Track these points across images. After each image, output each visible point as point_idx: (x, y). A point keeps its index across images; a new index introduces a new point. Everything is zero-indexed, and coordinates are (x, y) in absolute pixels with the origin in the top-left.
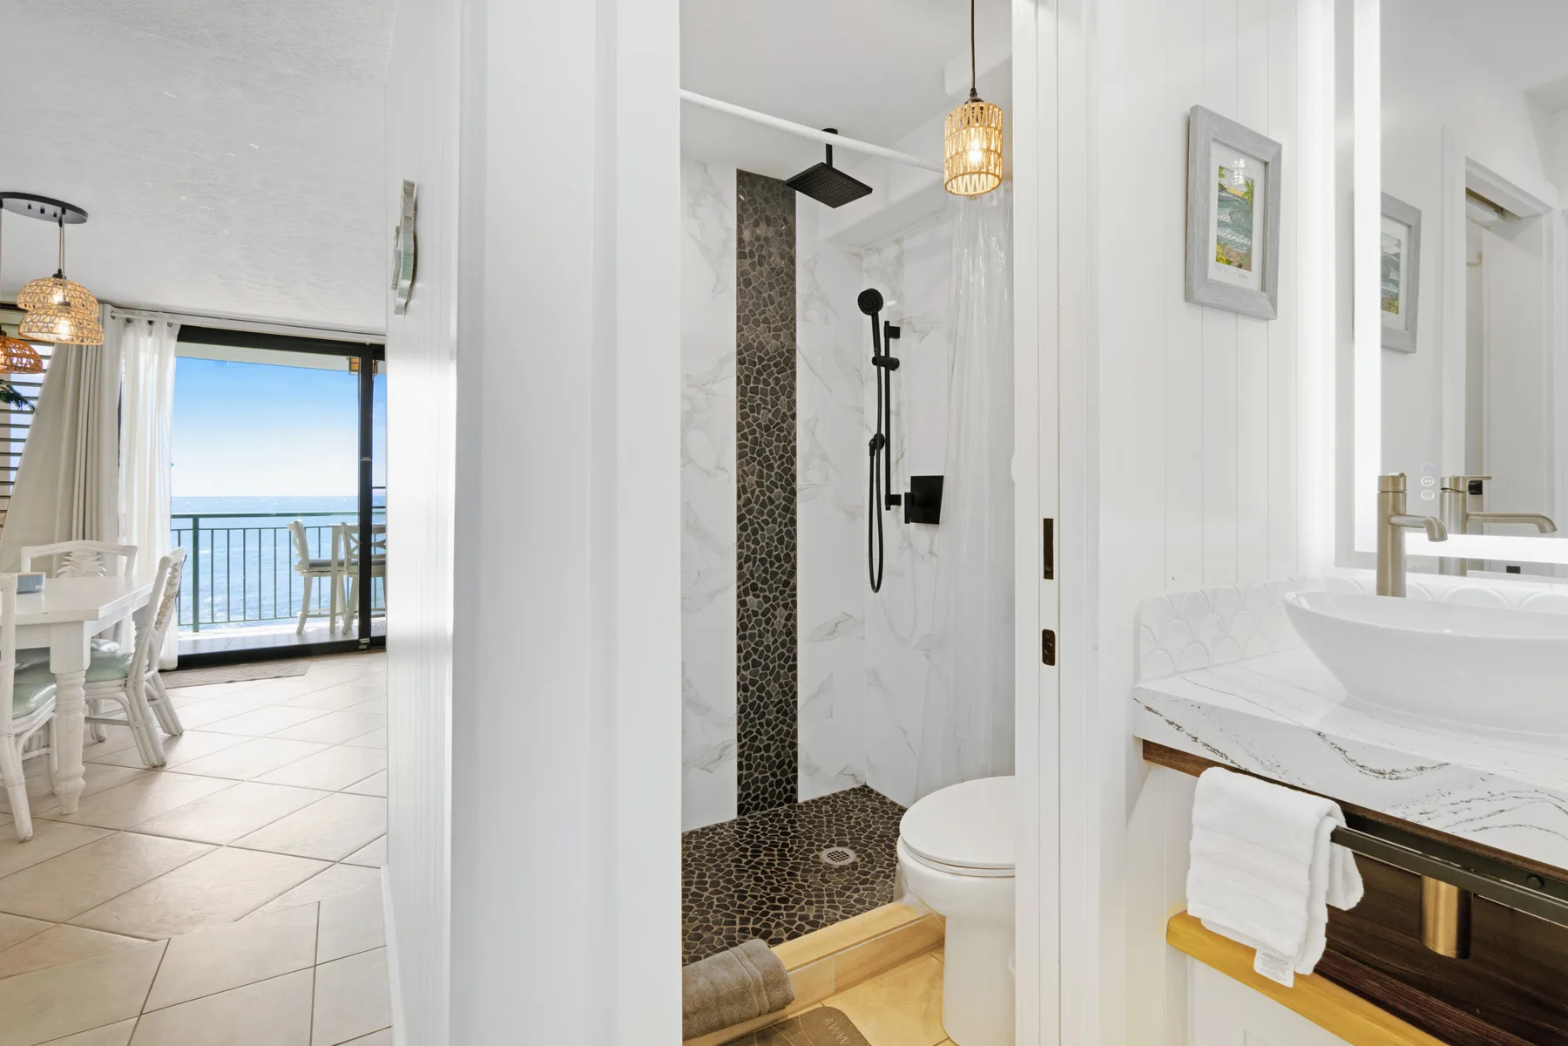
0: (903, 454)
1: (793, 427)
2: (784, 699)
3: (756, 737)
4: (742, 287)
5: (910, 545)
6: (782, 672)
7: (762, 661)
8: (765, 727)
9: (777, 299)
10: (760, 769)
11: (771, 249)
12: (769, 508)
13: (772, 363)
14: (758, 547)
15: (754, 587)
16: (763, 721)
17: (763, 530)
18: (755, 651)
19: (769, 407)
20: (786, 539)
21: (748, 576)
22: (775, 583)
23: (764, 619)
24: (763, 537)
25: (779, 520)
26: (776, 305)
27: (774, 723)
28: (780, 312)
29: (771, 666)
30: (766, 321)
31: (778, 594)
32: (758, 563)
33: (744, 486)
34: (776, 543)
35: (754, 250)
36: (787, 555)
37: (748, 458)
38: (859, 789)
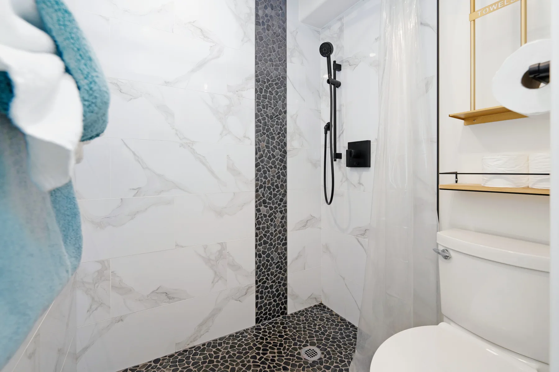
0: (342, 132)
1: (285, 118)
2: (280, 261)
3: (266, 281)
4: (258, 40)
5: (347, 179)
6: (279, 246)
7: (269, 241)
8: (270, 276)
9: (277, 50)
10: (268, 298)
11: (274, 22)
12: (272, 160)
13: (274, 83)
14: (267, 180)
15: (264, 202)
16: (269, 273)
17: (269, 171)
18: (265, 235)
19: (273, 106)
20: (281, 177)
21: (261, 196)
22: (276, 200)
23: (270, 219)
24: (269, 175)
25: (278, 166)
26: (276, 52)
27: (275, 274)
28: (278, 57)
29: (274, 244)
30: (271, 60)
31: (277, 205)
32: (266, 189)
33: (259, 147)
34: (276, 179)
35: (265, 21)
36: (282, 185)
37: (261, 132)
38: (318, 305)
